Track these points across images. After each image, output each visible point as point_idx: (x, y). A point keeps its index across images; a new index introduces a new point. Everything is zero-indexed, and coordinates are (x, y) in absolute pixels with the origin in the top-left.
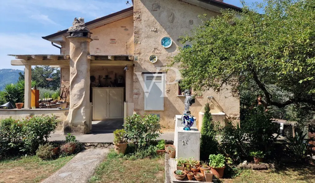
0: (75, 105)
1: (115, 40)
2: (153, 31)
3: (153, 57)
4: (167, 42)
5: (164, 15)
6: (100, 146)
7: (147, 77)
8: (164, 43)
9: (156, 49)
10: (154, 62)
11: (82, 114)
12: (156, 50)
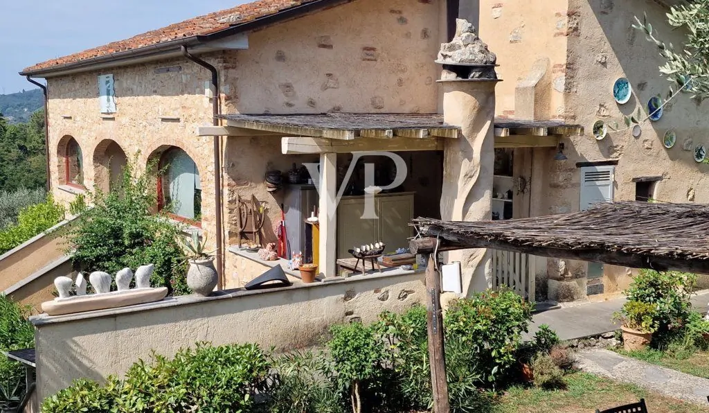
0: (472, 255)
1: (373, 49)
2: (600, 62)
3: (599, 125)
4: (622, 91)
5: (619, 24)
6: (583, 346)
7: (587, 174)
8: (618, 92)
9: (603, 106)
10: (600, 138)
11: (487, 278)
12: (603, 108)
